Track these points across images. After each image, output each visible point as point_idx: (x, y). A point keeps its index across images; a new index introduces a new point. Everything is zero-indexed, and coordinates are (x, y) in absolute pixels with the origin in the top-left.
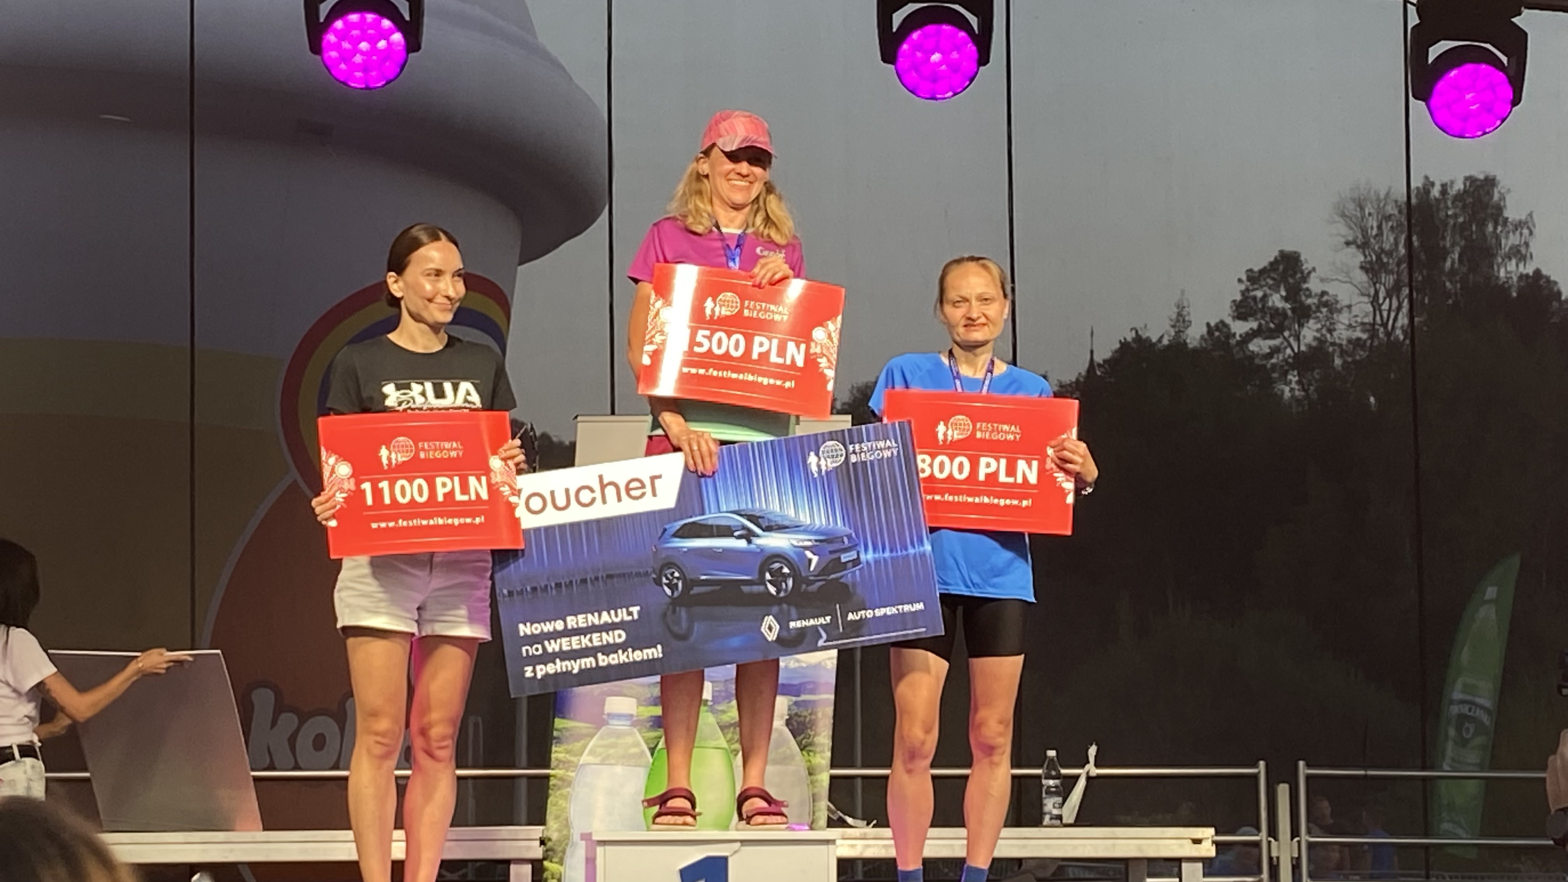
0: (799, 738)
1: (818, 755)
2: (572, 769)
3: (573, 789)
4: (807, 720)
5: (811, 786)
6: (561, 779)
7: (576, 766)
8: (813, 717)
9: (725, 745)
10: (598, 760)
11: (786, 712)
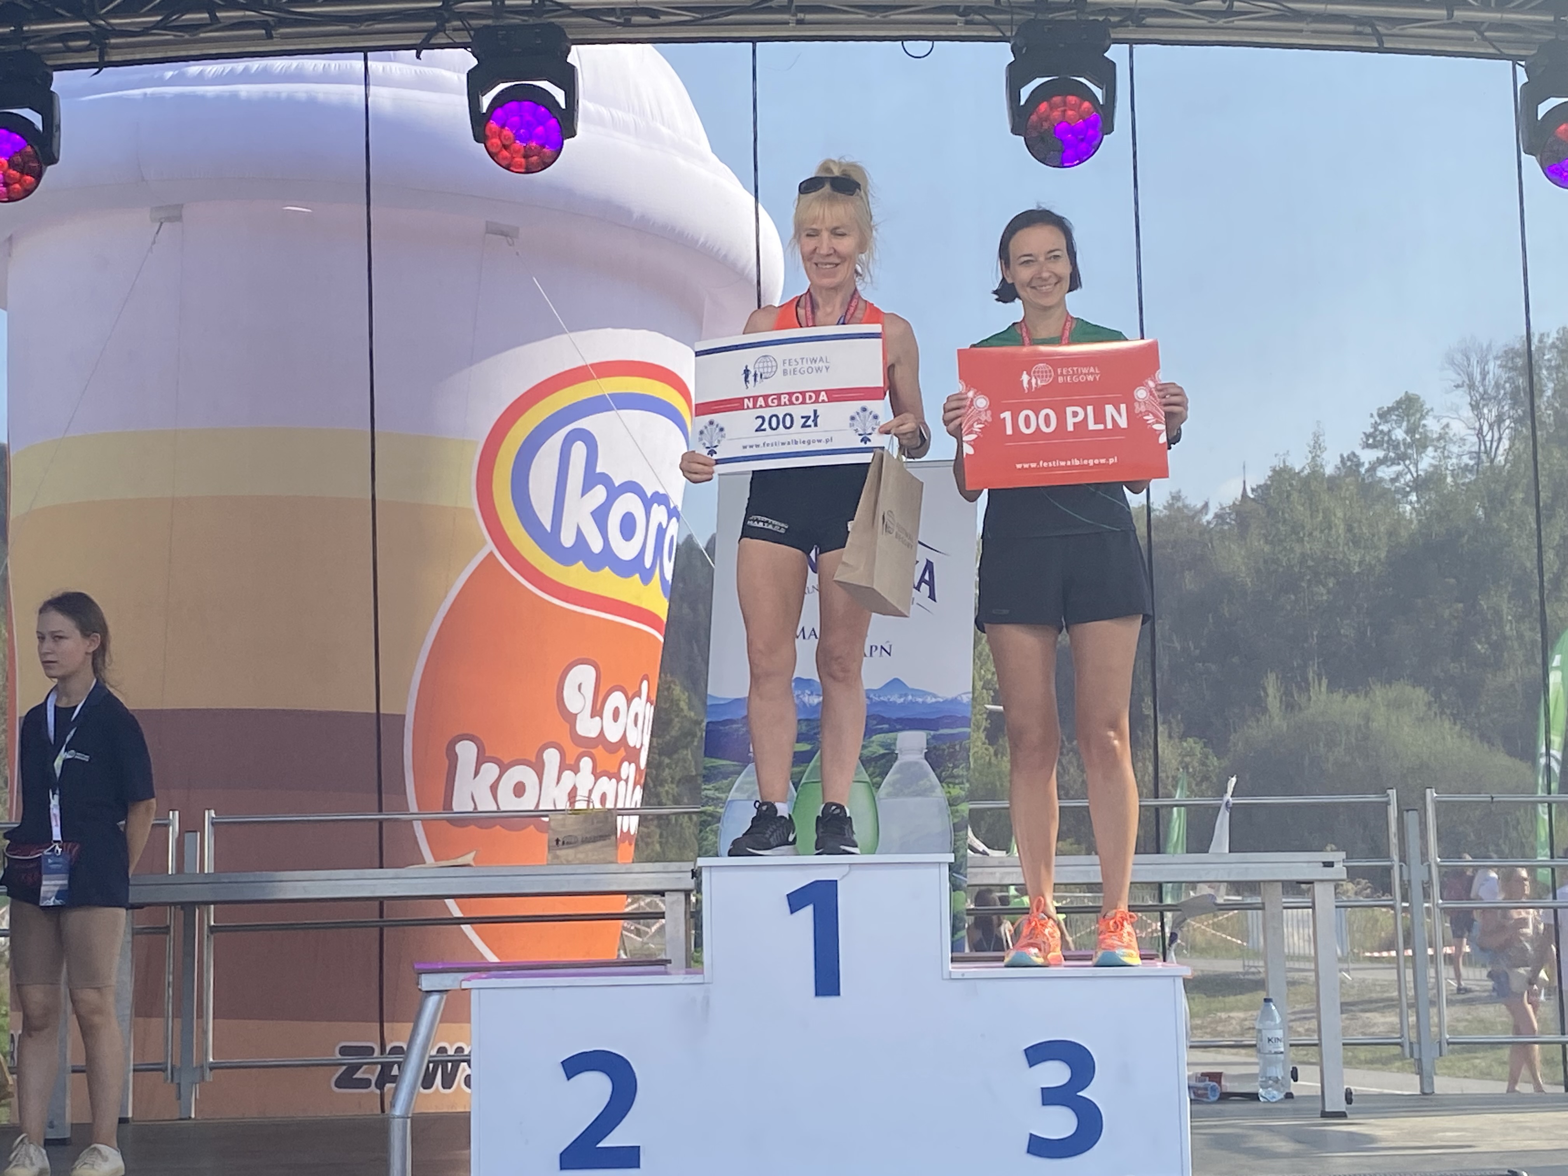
0: (938, 771)
1: (957, 786)
2: (721, 805)
3: (723, 824)
4: (946, 752)
5: (951, 817)
6: (711, 815)
7: (724, 803)
8: (951, 750)
9: (868, 779)
10: (745, 796)
11: (925, 746)
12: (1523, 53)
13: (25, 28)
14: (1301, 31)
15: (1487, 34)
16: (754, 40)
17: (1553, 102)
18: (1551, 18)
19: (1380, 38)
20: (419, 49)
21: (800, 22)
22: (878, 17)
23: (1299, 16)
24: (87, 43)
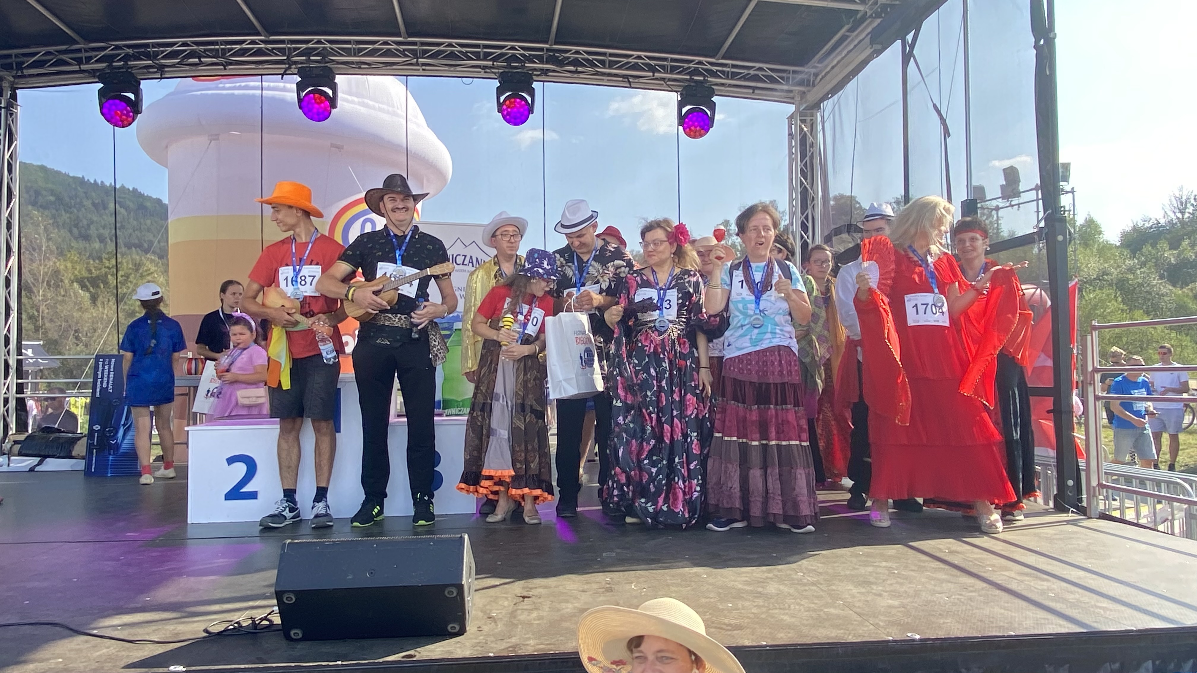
12: (680, 90)
13: (129, 63)
14: (603, 80)
15: (668, 83)
16: (407, 76)
17: (689, 107)
18: (688, 77)
19: (629, 82)
20: (283, 75)
21: (423, 70)
22: (452, 69)
23: (603, 74)
24: (156, 70)
